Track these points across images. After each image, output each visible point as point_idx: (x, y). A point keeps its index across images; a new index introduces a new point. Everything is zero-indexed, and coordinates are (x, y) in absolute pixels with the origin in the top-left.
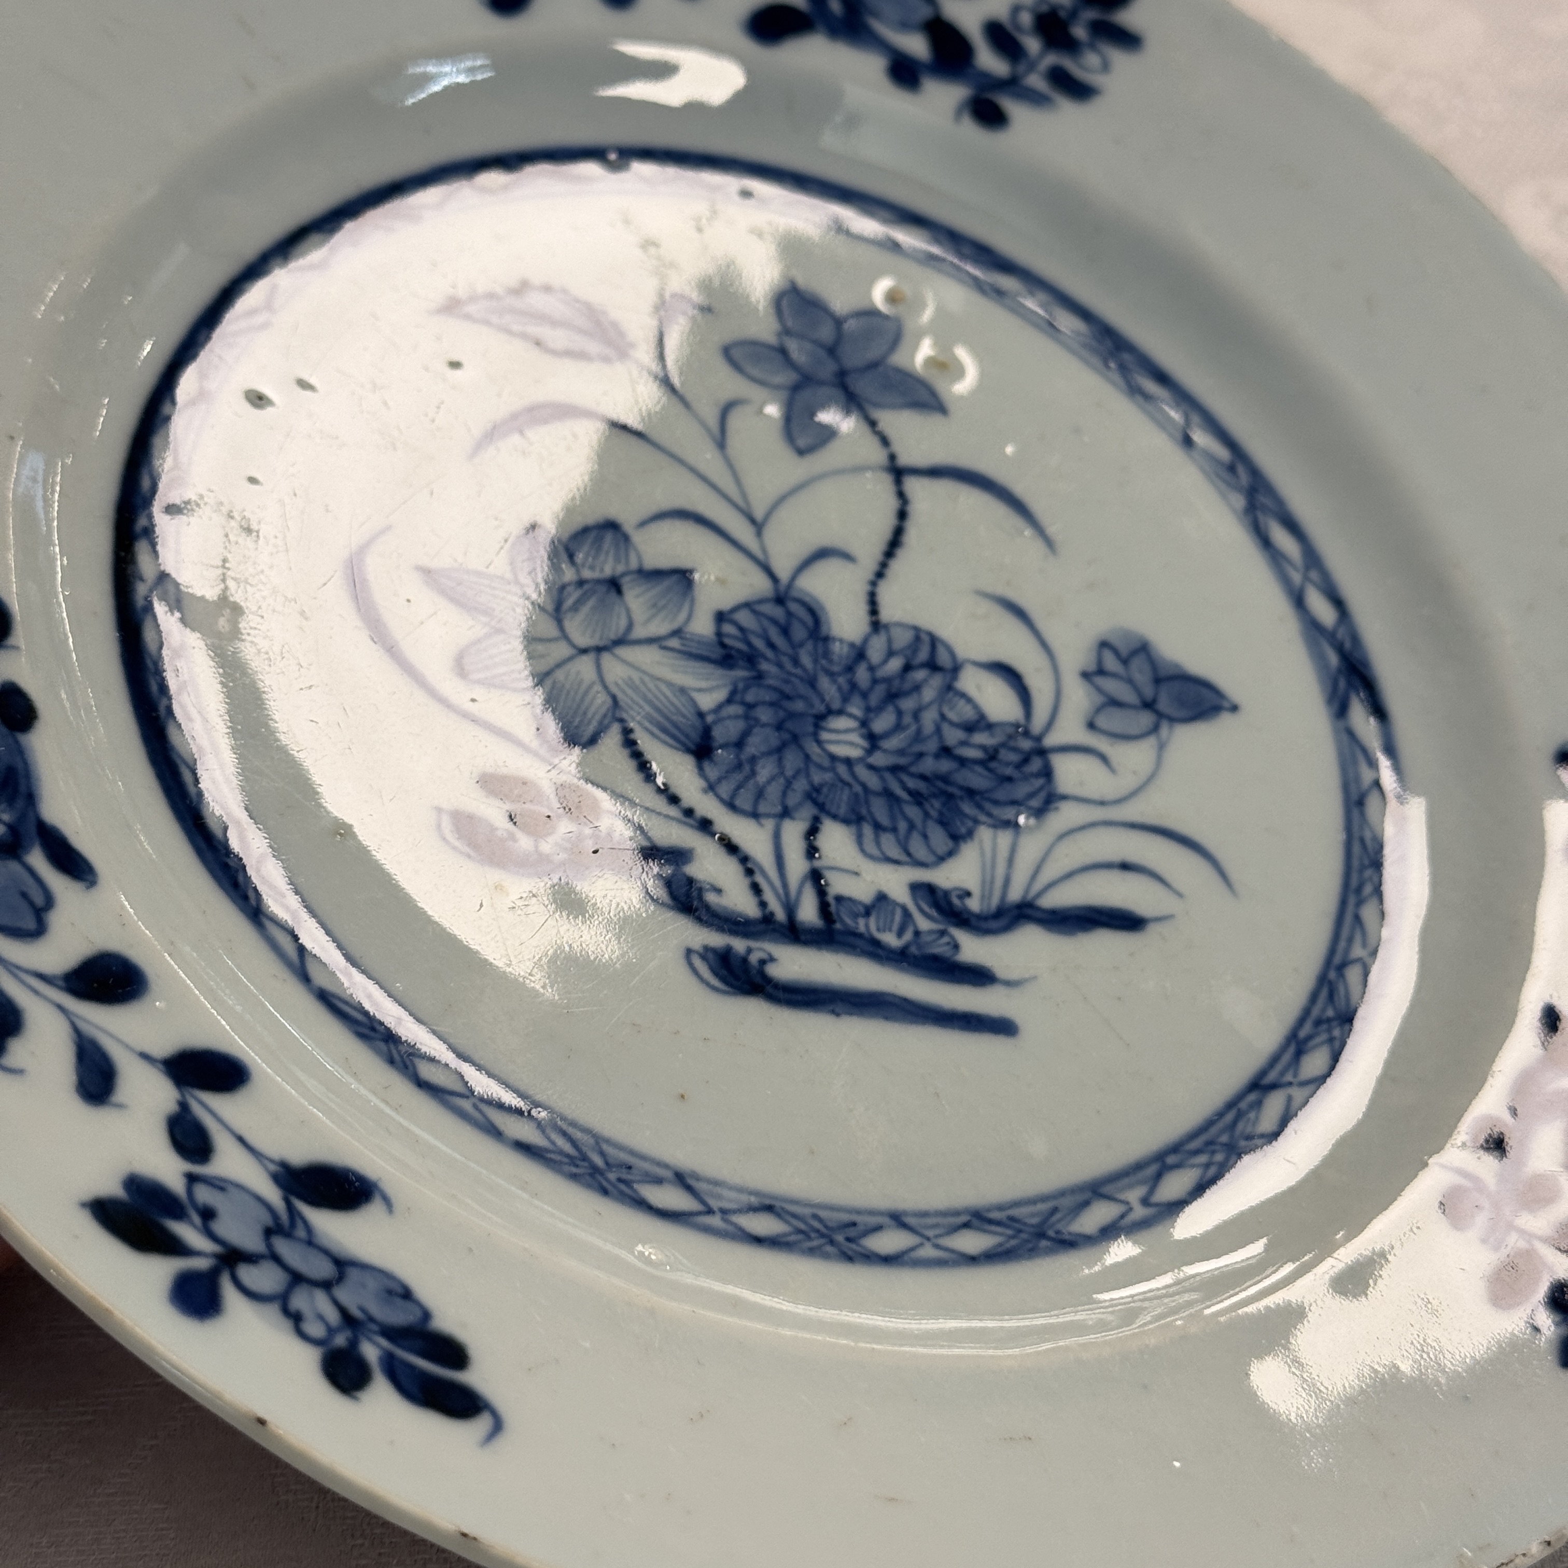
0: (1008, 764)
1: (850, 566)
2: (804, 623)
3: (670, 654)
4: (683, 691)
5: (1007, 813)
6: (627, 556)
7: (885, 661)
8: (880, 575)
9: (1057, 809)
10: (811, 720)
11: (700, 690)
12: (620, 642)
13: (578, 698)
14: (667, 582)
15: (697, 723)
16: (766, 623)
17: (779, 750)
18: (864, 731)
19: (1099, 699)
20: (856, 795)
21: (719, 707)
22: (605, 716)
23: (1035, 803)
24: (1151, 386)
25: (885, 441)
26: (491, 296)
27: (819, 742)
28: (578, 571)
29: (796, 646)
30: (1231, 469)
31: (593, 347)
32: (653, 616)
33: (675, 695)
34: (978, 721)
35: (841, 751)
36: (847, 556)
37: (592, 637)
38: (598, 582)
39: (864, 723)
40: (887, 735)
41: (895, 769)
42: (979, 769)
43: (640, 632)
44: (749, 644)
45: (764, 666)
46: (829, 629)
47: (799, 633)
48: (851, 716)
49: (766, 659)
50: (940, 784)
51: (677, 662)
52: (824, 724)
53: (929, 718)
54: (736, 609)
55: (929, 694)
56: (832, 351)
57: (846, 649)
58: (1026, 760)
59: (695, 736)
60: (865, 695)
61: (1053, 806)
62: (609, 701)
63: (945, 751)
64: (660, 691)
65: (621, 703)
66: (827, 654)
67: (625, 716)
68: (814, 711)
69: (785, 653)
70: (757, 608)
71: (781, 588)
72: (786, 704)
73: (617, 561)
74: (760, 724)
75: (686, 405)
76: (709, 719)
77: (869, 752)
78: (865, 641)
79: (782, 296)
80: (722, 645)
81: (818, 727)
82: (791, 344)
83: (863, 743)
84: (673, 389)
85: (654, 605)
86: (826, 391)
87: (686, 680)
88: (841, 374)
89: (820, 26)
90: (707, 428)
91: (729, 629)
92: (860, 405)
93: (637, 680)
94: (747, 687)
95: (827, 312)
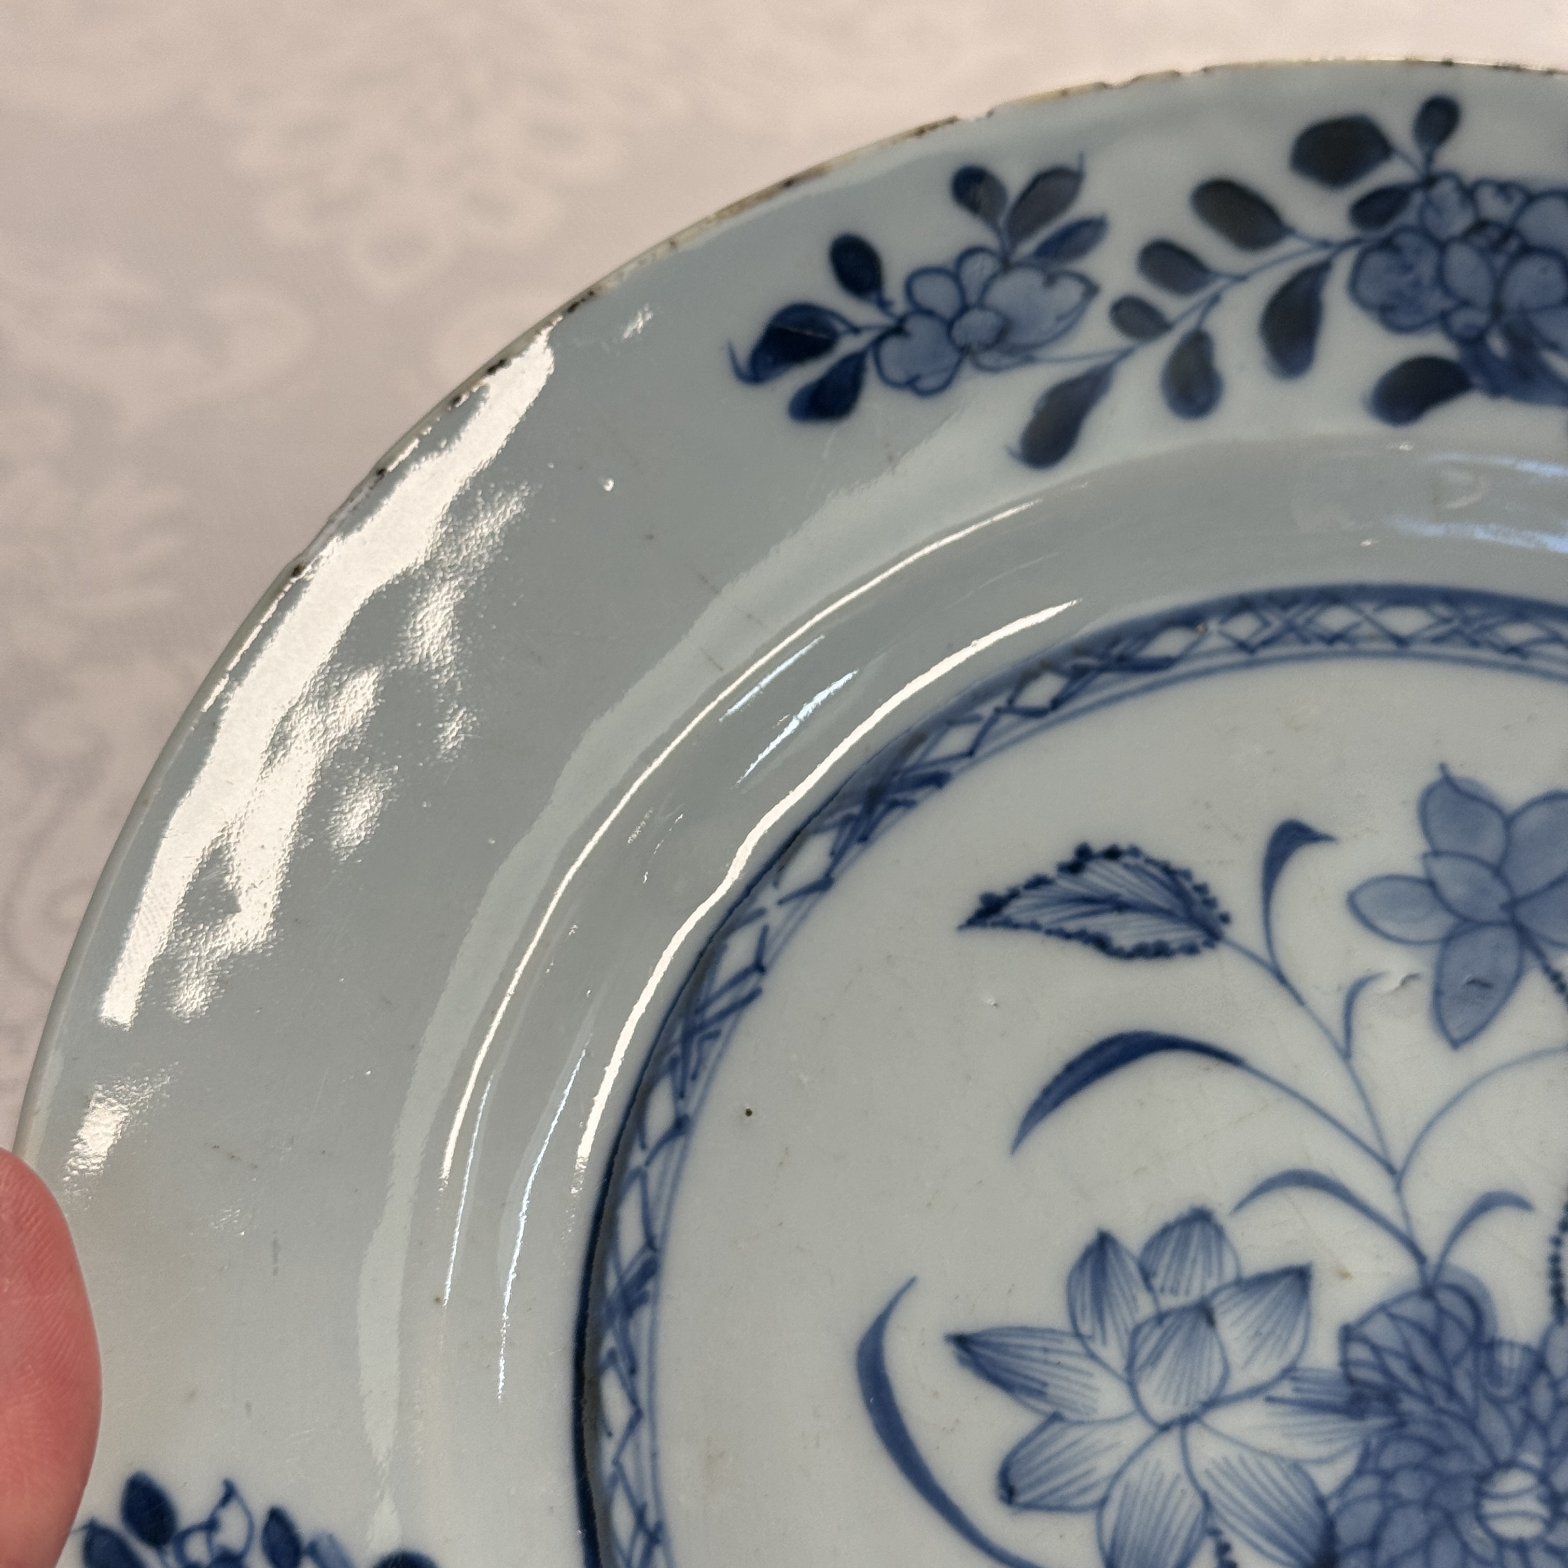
1: (1526, 1216)
2: (1459, 1323)
3: (1281, 1409)
4: (1296, 1467)
6: (1221, 1264)
8: (1565, 1225)
10: (1470, 1484)
11: (1320, 1462)
12: (1213, 1403)
13: (1158, 1507)
14: (1276, 1291)
15: (1316, 1515)
16: (1409, 1333)
17: (1427, 1543)
18: (1544, 1491)
21: (1347, 1482)
22: (1193, 1529)
26: (1038, 882)
27: (1481, 1519)
28: (1156, 1300)
29: (1448, 1364)
31: (1174, 934)
32: (1256, 1350)
33: (1287, 1477)
35: (1511, 1529)
36: (1521, 1203)
37: (1175, 1403)
38: (1183, 1311)
39: (1544, 1478)
43: (1240, 1381)
44: (1385, 1371)
45: (1409, 1405)
46: (1496, 1327)
47: (1454, 1341)
48: (1527, 1468)
49: (1410, 1392)
51: (1291, 1420)
52: (1488, 1488)
54: (1366, 1319)
56: (1498, 871)
57: (1517, 1353)
59: (1314, 1540)
60: (1544, 1430)
62: (1199, 1504)
64: (1266, 1472)
65: (1218, 1506)
66: (1493, 1373)
67: (1219, 1524)
68: (1477, 1468)
69: (1436, 1380)
70: (1397, 1310)
71: (1430, 1271)
72: (1437, 1463)
73: (1208, 1271)
74: (1402, 1503)
75: (1299, 999)
76: (1333, 1506)
77: (1550, 1525)
78: (1546, 1339)
79: (1429, 793)
80: (1350, 1380)
81: (1480, 1494)
82: (1442, 870)
83: (1541, 1510)
84: (1281, 978)
85: (1258, 1333)
86: (1491, 936)
87: (1304, 1449)
88: (1512, 905)
89: (1476, 379)
90: (1327, 1032)
91: (1359, 1352)
92: (1540, 954)
93: (1235, 1462)
94: (1384, 1445)
95: (1493, 806)
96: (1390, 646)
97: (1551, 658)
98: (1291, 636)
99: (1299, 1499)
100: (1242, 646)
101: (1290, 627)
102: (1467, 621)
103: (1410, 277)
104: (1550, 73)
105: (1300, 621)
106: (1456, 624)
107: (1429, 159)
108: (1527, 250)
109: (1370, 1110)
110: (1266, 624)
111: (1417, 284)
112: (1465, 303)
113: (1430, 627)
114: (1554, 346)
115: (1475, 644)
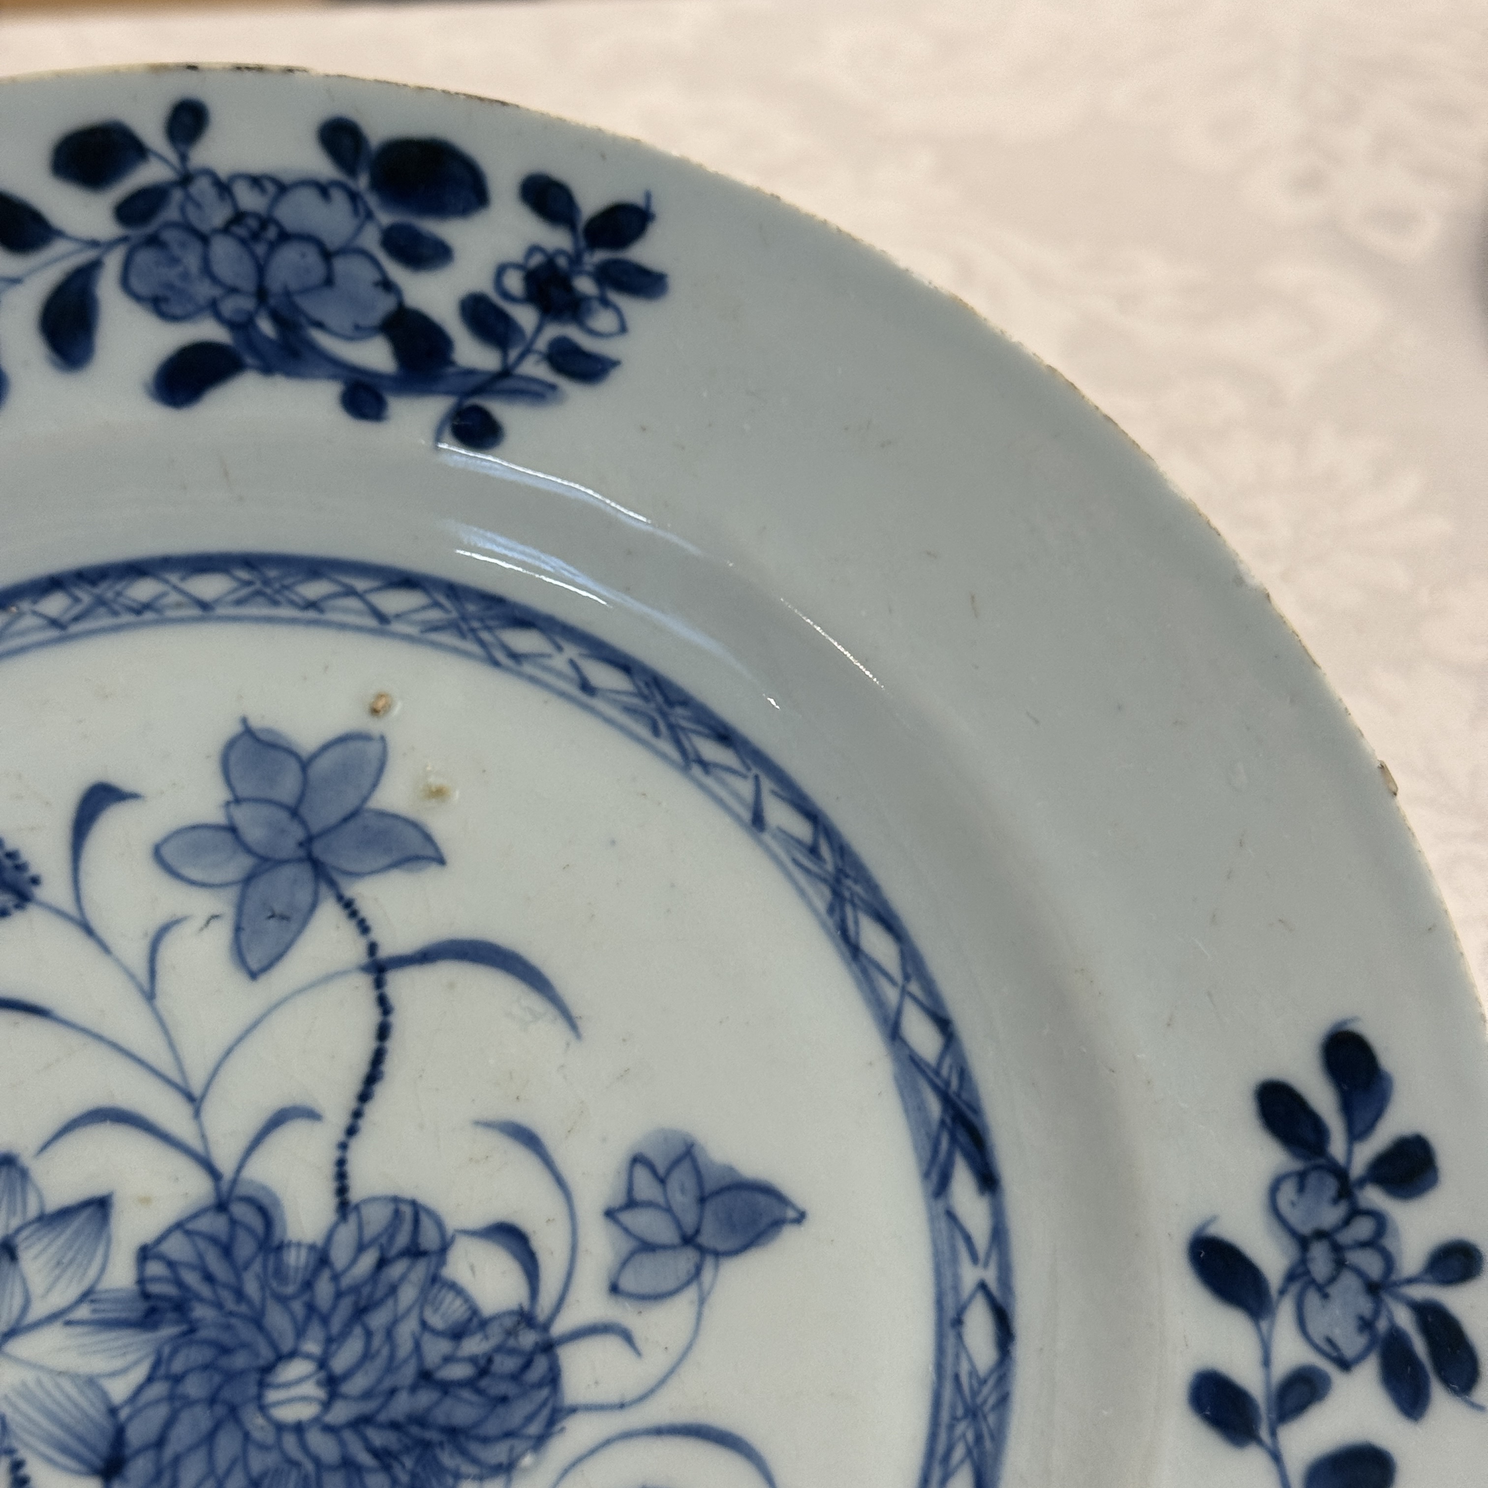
0: (503, 1377)
1: (317, 1127)
2: (250, 1230)
3: (79, 1330)
4: (91, 1382)
5: (498, 1453)
6: (24, 1203)
7: (354, 1261)
8: (351, 1131)
9: (563, 1430)
10: (254, 1377)
11: (113, 1374)
12: (13, 1333)
14: (77, 1222)
15: (106, 1423)
16: (202, 1244)
17: (210, 1438)
18: (322, 1375)
19: (626, 1245)
20: (306, 1478)
21: (140, 1390)
23: (534, 1429)
24: (711, 750)
25: (364, 928)
27: (263, 1408)
29: (238, 1270)
30: (813, 851)
32: (58, 1278)
33: (82, 1392)
34: (470, 1320)
35: (289, 1414)
36: (311, 1115)
39: (322, 1363)
40: (348, 1375)
41: (359, 1423)
42: (466, 1394)
43: (39, 1310)
44: (179, 1283)
45: (200, 1312)
46: (284, 1230)
47: (245, 1247)
48: (308, 1356)
49: (201, 1299)
50: (415, 1430)
51: (87, 1340)
52: (271, 1378)
53: (407, 1330)
54: (162, 1238)
55: (408, 1294)
56: (294, 812)
57: (304, 1253)
58: (528, 1365)
59: (104, 1446)
60: (325, 1320)
61: (558, 1427)
63: (425, 1377)
64: (62, 1391)
65: (13, 1427)
66: (280, 1273)
67: (15, 1444)
68: (262, 1362)
69: (226, 1286)
70: (190, 1226)
71: (225, 1185)
72: (225, 1362)
73: (11, 1212)
74: (189, 1403)
75: (105, 948)
76: (124, 1414)
77: (327, 1405)
78: (330, 1237)
79: (231, 745)
80: (146, 1295)
81: (262, 1385)
82: (243, 816)
83: (320, 1393)
84: (88, 930)
85: (59, 1263)
86: (288, 873)
87: (97, 1364)
88: (308, 842)
89: (249, 360)
90: (132, 976)
91: (155, 1268)
92: (333, 884)
93: (31, 1384)
94: (174, 1352)
95: (291, 752)
96: (196, 612)
97: (346, 610)
98: (102, 610)
99: (92, 1412)
100: (54, 623)
101: (101, 602)
102: (266, 582)
103: (180, 269)
104: (290, 70)
105: (110, 595)
106: (258, 585)
107: (184, 158)
108: (285, 237)
109: (172, 1045)
110: (77, 600)
111: (185, 276)
112: (233, 290)
113: (234, 590)
114: (320, 325)
115: (275, 603)
